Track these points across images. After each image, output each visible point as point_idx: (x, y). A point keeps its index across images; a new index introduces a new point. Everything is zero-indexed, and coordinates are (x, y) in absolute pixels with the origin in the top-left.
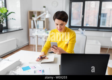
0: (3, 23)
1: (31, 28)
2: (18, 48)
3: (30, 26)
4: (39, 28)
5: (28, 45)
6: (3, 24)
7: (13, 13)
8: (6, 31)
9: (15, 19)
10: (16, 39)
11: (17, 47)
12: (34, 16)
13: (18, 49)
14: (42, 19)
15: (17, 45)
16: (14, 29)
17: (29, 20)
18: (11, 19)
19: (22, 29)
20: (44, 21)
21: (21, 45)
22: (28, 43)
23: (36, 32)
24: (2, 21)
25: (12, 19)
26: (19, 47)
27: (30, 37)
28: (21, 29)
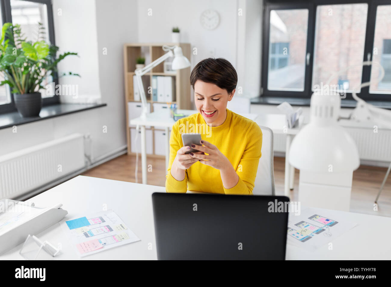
0: (41, 87)
1: (132, 100)
2: (92, 164)
3: (131, 95)
4: (160, 99)
5: (126, 154)
6: (41, 91)
7: (73, 54)
8: (54, 113)
9: (78, 75)
10: (84, 137)
11: (86, 162)
12: (142, 62)
13: (89, 167)
14: (168, 70)
15: (88, 157)
16: (79, 104)
17: (127, 74)
18: (65, 74)
19: (105, 105)
20: (174, 78)
21: (99, 156)
22: (124, 147)
23: (143, 116)
24: (37, 82)
25: (70, 73)
26: (93, 161)
27: (130, 128)
28: (100, 103)
